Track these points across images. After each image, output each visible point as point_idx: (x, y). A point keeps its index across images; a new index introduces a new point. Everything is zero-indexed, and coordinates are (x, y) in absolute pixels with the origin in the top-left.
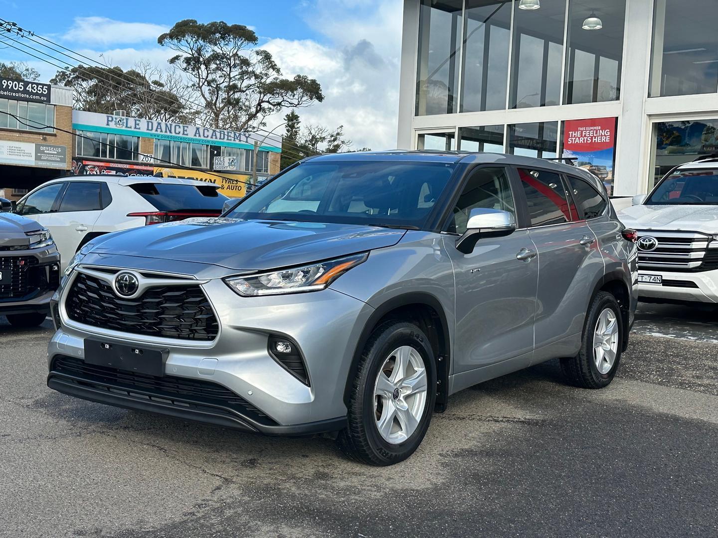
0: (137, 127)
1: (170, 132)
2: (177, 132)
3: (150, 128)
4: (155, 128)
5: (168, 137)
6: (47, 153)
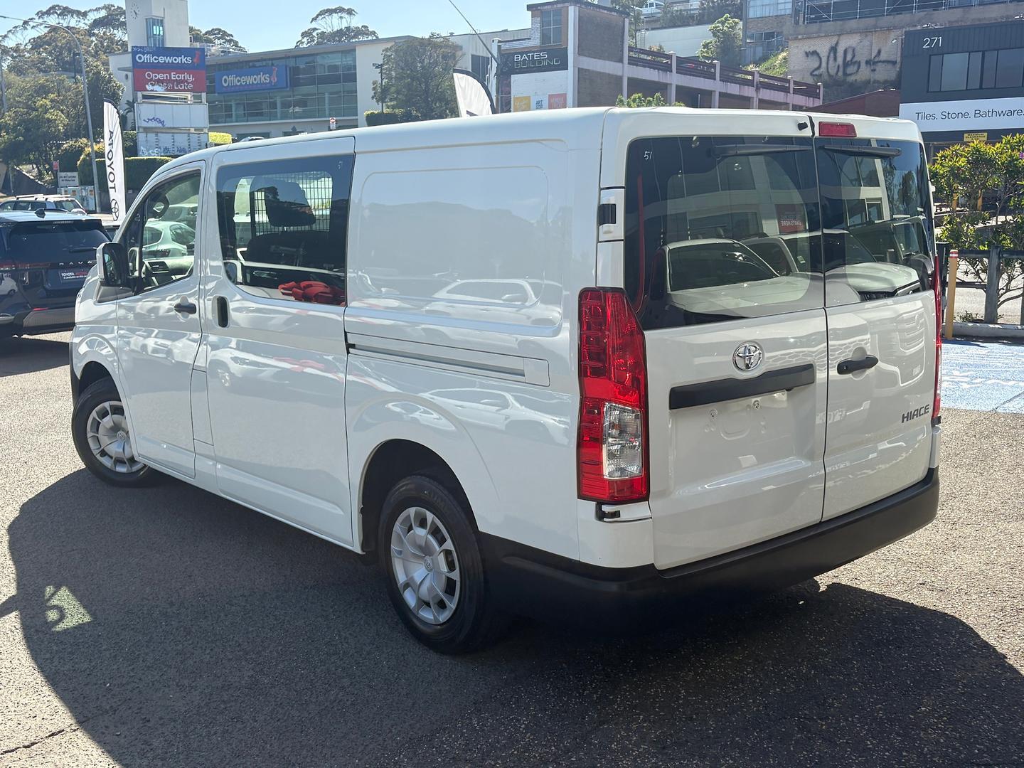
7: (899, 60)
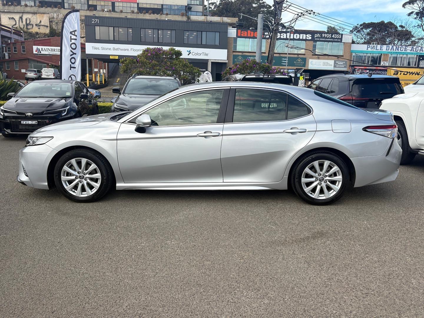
0: (381, 49)
1: (398, 50)
2: (401, 50)
3: (388, 49)
4: (390, 49)
5: (397, 53)
6: (340, 64)
7: (49, 25)
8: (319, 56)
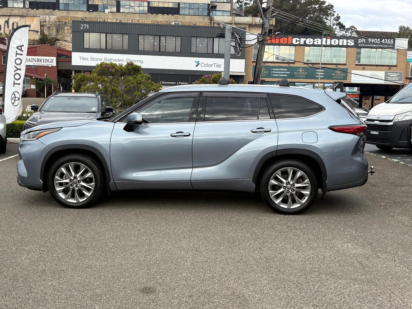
6: (392, 76)
7: (39, 30)
8: (364, 67)
